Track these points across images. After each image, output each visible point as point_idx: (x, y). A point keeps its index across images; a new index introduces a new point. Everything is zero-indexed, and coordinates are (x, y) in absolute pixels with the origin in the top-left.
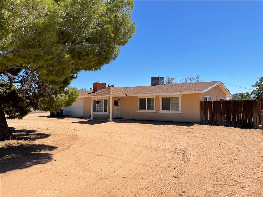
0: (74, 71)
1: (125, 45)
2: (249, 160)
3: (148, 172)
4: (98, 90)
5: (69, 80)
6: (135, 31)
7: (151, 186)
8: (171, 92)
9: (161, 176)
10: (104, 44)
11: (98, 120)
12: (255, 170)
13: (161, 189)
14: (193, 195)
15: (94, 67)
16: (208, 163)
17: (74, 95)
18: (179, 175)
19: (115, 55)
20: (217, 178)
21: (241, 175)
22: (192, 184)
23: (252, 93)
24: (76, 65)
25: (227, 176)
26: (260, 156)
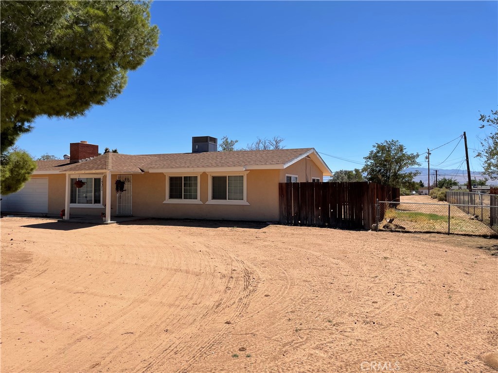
0: (22, 116)
1: (137, 69)
2: (353, 284)
3: (178, 318)
4: (81, 159)
5: (12, 135)
6: (157, 43)
7: (182, 345)
8: (229, 166)
9: (201, 324)
10: (92, 63)
11: (79, 221)
12: (363, 300)
13: (201, 349)
14: (258, 353)
15: (68, 110)
16: (288, 293)
17: (22, 168)
18: (235, 318)
19: (116, 87)
20: (301, 319)
21: (340, 310)
22: (257, 333)
23: (364, 170)
24: (26, 102)
25: (317, 314)
26: (372, 276)
